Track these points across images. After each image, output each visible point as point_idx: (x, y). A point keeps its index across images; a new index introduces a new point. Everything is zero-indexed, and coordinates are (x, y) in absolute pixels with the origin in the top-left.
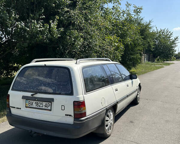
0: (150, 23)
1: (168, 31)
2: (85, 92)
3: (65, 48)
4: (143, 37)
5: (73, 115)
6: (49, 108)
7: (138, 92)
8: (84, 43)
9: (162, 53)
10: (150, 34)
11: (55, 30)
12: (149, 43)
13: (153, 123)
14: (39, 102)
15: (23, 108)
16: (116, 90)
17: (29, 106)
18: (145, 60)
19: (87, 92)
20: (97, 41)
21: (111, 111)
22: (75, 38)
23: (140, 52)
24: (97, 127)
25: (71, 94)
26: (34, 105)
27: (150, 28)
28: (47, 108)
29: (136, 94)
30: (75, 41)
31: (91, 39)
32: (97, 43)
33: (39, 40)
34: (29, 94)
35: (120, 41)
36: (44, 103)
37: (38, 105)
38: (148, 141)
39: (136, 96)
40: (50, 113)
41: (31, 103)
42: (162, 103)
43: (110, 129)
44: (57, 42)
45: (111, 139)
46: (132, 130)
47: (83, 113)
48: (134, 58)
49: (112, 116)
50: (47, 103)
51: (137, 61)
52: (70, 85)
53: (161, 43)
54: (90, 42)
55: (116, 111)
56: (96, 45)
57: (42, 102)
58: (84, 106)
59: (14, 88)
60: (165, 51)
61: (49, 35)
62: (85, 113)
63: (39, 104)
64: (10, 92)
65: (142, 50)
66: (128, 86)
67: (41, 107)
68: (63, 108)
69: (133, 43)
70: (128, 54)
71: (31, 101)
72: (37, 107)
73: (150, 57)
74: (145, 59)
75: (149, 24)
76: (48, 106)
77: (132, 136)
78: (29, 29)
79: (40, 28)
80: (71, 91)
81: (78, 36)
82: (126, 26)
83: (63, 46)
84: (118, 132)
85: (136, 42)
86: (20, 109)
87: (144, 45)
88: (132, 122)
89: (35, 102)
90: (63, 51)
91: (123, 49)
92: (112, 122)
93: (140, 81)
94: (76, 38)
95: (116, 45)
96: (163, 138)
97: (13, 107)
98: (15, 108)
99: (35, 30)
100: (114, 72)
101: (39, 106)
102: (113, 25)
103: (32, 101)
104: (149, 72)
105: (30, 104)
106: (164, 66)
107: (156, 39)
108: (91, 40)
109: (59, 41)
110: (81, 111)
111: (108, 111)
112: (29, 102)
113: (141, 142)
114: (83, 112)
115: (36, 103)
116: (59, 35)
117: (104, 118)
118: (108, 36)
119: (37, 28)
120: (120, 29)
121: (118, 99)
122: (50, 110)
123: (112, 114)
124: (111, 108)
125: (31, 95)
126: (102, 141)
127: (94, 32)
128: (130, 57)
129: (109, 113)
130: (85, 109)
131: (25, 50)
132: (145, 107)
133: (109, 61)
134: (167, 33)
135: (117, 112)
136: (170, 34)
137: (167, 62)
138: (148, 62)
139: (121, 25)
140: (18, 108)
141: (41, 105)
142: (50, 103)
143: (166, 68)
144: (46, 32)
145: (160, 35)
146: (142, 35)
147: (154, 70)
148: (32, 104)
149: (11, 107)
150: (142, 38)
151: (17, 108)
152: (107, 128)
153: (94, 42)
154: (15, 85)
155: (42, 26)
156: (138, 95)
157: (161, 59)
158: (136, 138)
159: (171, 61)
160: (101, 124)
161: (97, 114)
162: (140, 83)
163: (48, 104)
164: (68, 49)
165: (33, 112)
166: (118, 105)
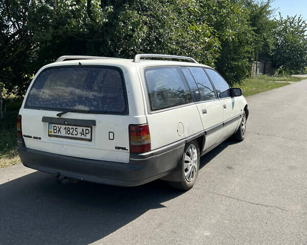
0: (268, 3)
1: (300, 19)
2: (150, 110)
3: (116, 44)
4: (255, 28)
5: (128, 147)
6: (88, 136)
7: (243, 121)
8: (150, 35)
9: (289, 59)
10: (268, 23)
11: (99, 10)
12: (265, 39)
13: (267, 170)
14: (71, 127)
15: (45, 138)
16: (205, 112)
17: (55, 134)
18: (258, 71)
19: (152, 110)
20: (172, 32)
21: (194, 147)
22: (133, 24)
23: (249, 56)
24: (170, 170)
25: (125, 112)
26: (63, 133)
27: (268, 13)
28: (85, 137)
29: (240, 123)
30: (133, 30)
31: (162, 28)
32: (174, 35)
33: (70, 28)
34: (53, 114)
35: (213, 34)
36: (80, 129)
37: (69, 133)
38: (256, 197)
39: (240, 127)
40: (89, 145)
41: (58, 129)
42: (284, 139)
43: (192, 177)
44: (103, 33)
45: (194, 193)
46: (231, 179)
47: (145, 145)
48: (238, 66)
49: (196, 154)
50: (85, 128)
51: (244, 72)
52: (122, 98)
53: (286, 42)
54: (160, 35)
55: (203, 148)
56: (170, 39)
57: (76, 127)
58: (148, 133)
59: (29, 104)
60: (293, 56)
61: (88, 20)
62: (149, 145)
63: (71, 131)
64: (23, 112)
65: (252, 52)
66: (225, 107)
67: (75, 136)
68: (111, 135)
69: (236, 40)
70: (228, 59)
71: (57, 126)
72: (67, 135)
73: (267, 67)
74: (258, 69)
75: (267, 5)
76: (86, 133)
77: (229, 189)
78: (52, 8)
79: (72, 7)
80: (124, 108)
81: (139, 21)
82: (224, 8)
83: (112, 40)
84: (206, 182)
85: (243, 36)
86: (40, 138)
87: (256, 44)
88: (230, 168)
89: (64, 126)
90: (113, 50)
91: (219, 48)
92: (194, 164)
93: (247, 101)
94: (135, 25)
95: (207, 41)
96: (283, 192)
97: (27, 136)
98: (31, 137)
99: (64, 10)
100: (202, 85)
101: (72, 134)
102: (201, 6)
103: (60, 126)
104: (263, 91)
105: (55, 131)
106: (291, 82)
107: (279, 34)
108: (161, 31)
109: (106, 31)
110: (142, 142)
111: (190, 147)
112: (54, 126)
113: (244, 198)
114: (146, 143)
115: (66, 128)
116: (106, 19)
117: (182, 158)
118: (193, 25)
119: (66, 5)
120: (215, 12)
121: (207, 127)
122: (90, 140)
123: (195, 151)
124: (193, 140)
125: (58, 115)
126: (178, 196)
127: (168, 15)
128: (231, 64)
129: (190, 150)
130: (149, 138)
131: (48, 45)
132: (254, 145)
133: (193, 62)
134: (298, 23)
135: (204, 150)
136: (303, 25)
137: (296, 76)
138: (263, 76)
139: (216, 6)
140: (37, 138)
141: (75, 133)
142: (89, 129)
143: (294, 85)
144: (84, 13)
145: (286, 27)
146: (253, 25)
147: (271, 89)
148: (59, 131)
149: (25, 136)
150: (254, 30)
151: (34, 138)
152: (186, 174)
153: (168, 33)
154: (30, 99)
155: (75, 3)
156: (243, 125)
157: (285, 70)
158: (236, 191)
159: (304, 74)
160: (176, 166)
161: (169, 148)
162: (246, 105)
163: (86, 130)
164: (121, 46)
165: (61, 144)
166: (206, 138)
